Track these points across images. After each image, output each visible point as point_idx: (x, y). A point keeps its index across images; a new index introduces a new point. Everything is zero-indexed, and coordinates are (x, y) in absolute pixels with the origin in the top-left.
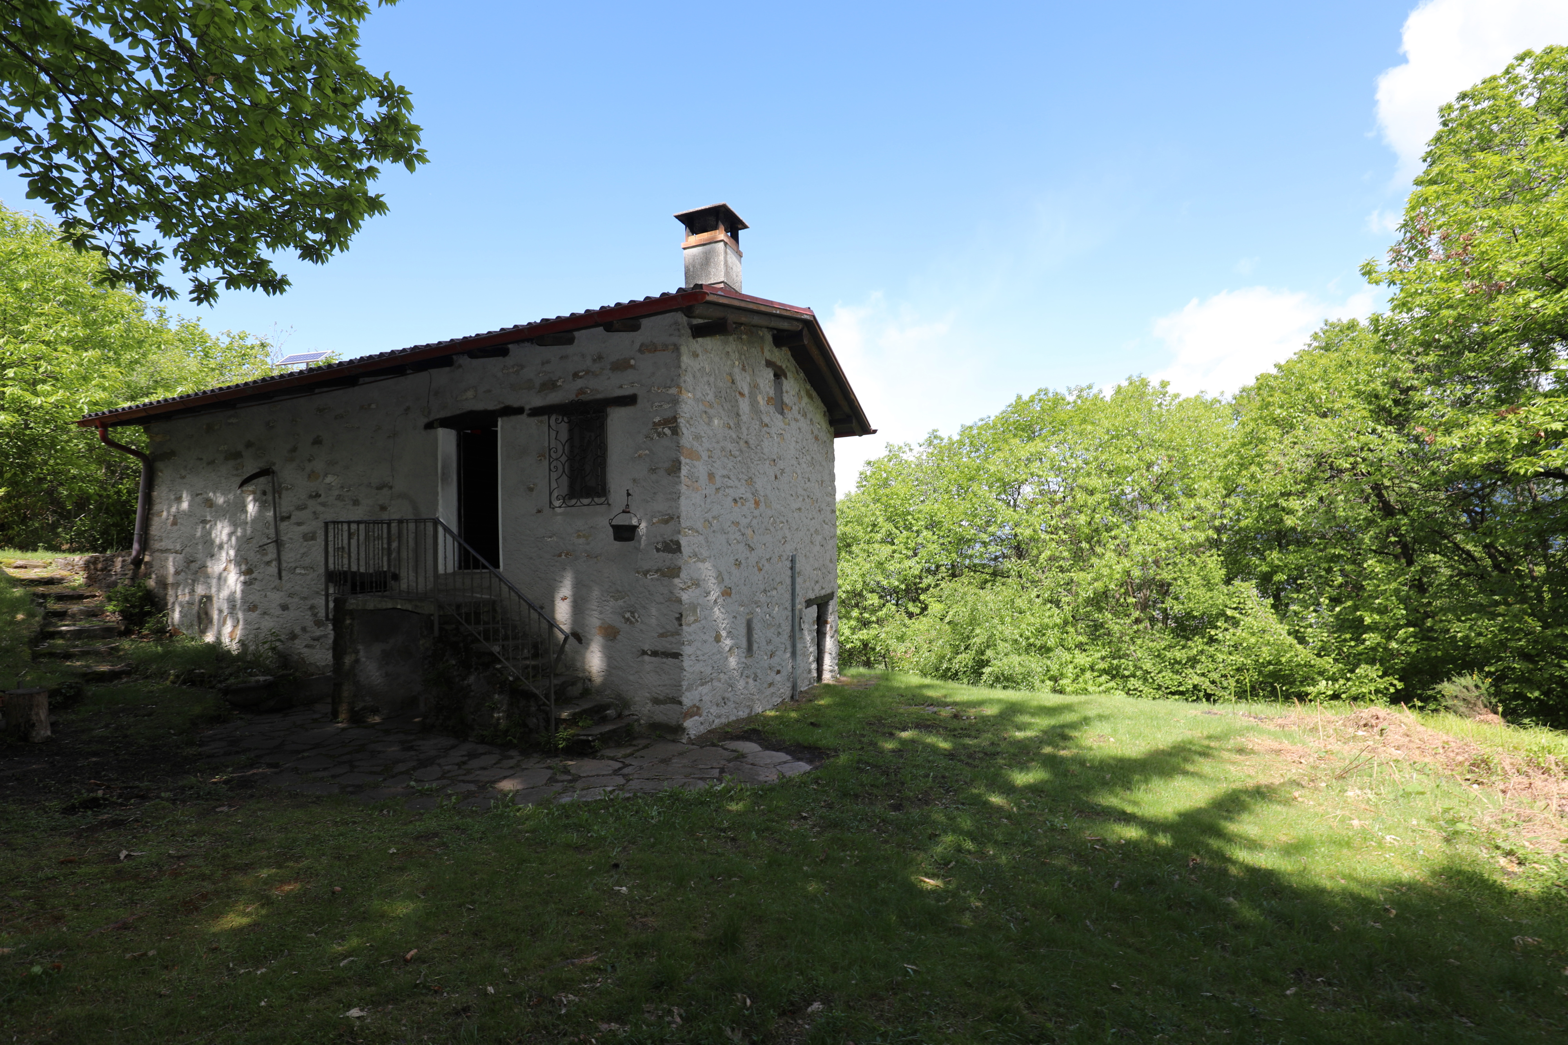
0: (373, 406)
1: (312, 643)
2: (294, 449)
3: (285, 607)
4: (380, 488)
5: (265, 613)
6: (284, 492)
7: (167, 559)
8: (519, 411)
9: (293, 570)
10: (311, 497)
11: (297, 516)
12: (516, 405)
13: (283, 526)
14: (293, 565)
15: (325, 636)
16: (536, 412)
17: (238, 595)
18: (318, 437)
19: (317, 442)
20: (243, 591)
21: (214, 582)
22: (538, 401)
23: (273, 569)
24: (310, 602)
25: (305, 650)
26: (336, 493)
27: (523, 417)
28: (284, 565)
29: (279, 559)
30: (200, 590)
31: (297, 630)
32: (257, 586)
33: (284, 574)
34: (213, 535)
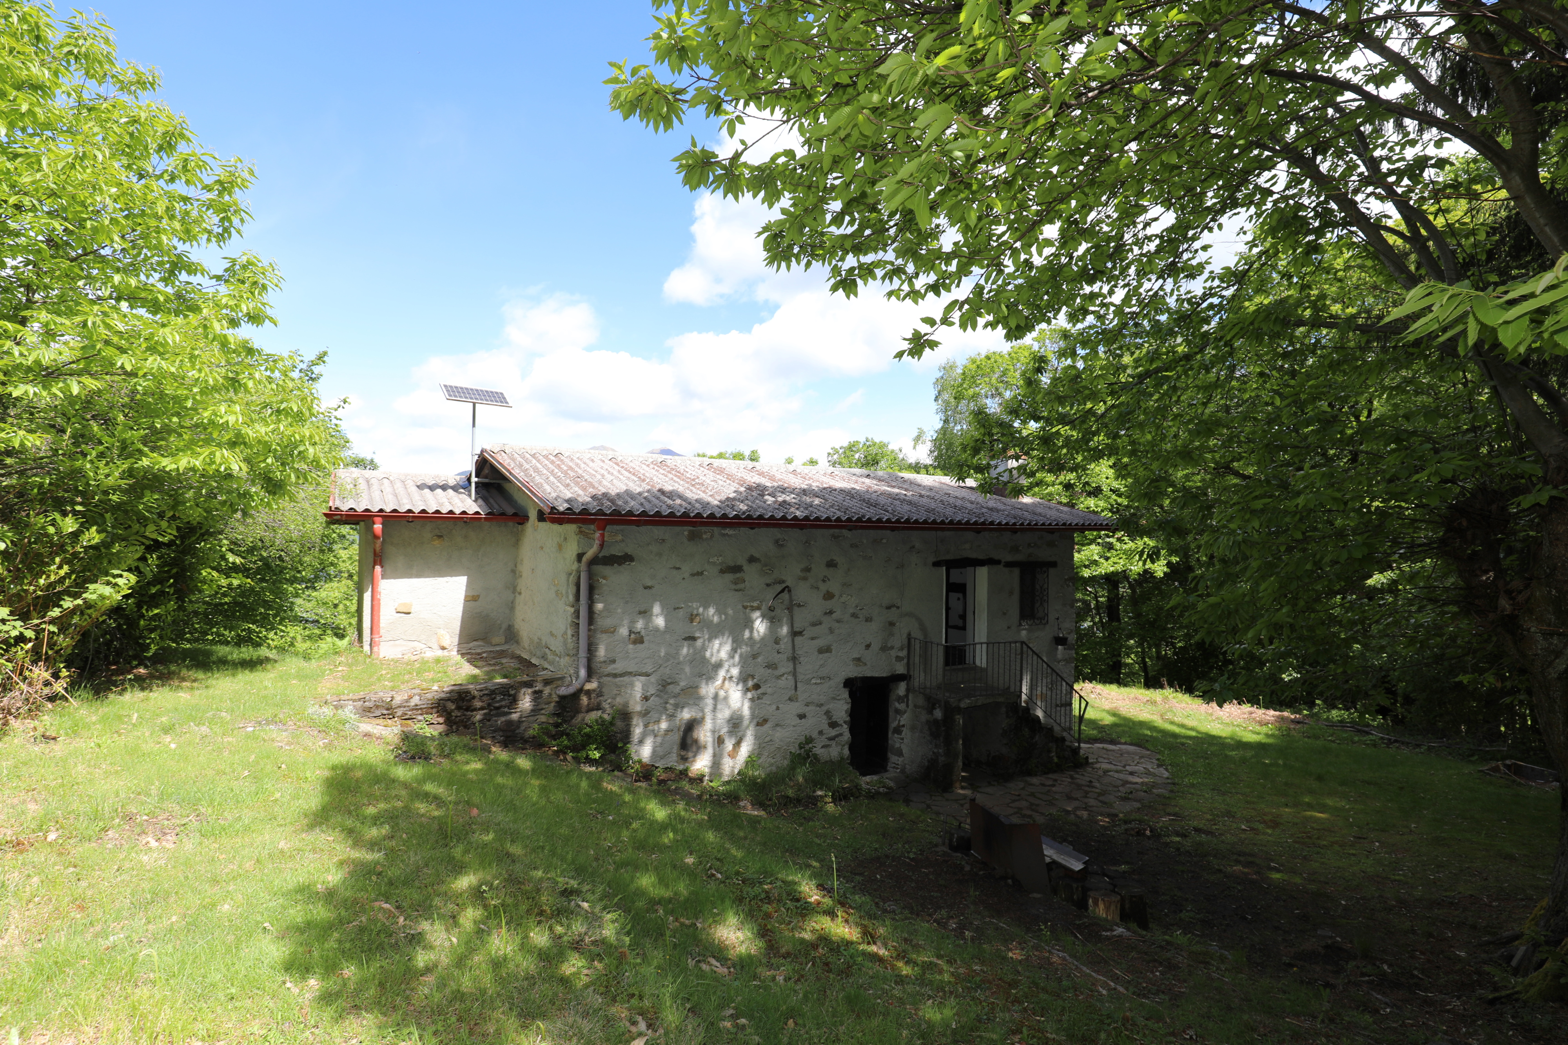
0: (884, 541)
1: (828, 743)
2: (808, 570)
3: (802, 716)
4: (889, 608)
5: (777, 725)
6: (795, 608)
7: (632, 685)
8: (998, 562)
9: (808, 682)
10: (826, 614)
11: (809, 632)
12: (996, 557)
13: (798, 639)
14: (810, 676)
15: (841, 735)
16: (1009, 565)
17: (746, 712)
18: (832, 560)
19: (831, 564)
20: (751, 708)
21: (709, 702)
22: (1009, 558)
23: (787, 682)
24: (825, 708)
25: (823, 750)
26: (851, 611)
27: (1001, 566)
28: (800, 677)
29: (794, 674)
30: (686, 715)
31: (815, 735)
32: (766, 700)
33: (799, 685)
34: (708, 654)
